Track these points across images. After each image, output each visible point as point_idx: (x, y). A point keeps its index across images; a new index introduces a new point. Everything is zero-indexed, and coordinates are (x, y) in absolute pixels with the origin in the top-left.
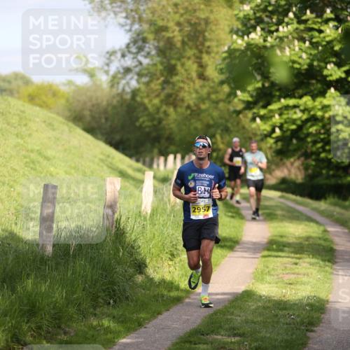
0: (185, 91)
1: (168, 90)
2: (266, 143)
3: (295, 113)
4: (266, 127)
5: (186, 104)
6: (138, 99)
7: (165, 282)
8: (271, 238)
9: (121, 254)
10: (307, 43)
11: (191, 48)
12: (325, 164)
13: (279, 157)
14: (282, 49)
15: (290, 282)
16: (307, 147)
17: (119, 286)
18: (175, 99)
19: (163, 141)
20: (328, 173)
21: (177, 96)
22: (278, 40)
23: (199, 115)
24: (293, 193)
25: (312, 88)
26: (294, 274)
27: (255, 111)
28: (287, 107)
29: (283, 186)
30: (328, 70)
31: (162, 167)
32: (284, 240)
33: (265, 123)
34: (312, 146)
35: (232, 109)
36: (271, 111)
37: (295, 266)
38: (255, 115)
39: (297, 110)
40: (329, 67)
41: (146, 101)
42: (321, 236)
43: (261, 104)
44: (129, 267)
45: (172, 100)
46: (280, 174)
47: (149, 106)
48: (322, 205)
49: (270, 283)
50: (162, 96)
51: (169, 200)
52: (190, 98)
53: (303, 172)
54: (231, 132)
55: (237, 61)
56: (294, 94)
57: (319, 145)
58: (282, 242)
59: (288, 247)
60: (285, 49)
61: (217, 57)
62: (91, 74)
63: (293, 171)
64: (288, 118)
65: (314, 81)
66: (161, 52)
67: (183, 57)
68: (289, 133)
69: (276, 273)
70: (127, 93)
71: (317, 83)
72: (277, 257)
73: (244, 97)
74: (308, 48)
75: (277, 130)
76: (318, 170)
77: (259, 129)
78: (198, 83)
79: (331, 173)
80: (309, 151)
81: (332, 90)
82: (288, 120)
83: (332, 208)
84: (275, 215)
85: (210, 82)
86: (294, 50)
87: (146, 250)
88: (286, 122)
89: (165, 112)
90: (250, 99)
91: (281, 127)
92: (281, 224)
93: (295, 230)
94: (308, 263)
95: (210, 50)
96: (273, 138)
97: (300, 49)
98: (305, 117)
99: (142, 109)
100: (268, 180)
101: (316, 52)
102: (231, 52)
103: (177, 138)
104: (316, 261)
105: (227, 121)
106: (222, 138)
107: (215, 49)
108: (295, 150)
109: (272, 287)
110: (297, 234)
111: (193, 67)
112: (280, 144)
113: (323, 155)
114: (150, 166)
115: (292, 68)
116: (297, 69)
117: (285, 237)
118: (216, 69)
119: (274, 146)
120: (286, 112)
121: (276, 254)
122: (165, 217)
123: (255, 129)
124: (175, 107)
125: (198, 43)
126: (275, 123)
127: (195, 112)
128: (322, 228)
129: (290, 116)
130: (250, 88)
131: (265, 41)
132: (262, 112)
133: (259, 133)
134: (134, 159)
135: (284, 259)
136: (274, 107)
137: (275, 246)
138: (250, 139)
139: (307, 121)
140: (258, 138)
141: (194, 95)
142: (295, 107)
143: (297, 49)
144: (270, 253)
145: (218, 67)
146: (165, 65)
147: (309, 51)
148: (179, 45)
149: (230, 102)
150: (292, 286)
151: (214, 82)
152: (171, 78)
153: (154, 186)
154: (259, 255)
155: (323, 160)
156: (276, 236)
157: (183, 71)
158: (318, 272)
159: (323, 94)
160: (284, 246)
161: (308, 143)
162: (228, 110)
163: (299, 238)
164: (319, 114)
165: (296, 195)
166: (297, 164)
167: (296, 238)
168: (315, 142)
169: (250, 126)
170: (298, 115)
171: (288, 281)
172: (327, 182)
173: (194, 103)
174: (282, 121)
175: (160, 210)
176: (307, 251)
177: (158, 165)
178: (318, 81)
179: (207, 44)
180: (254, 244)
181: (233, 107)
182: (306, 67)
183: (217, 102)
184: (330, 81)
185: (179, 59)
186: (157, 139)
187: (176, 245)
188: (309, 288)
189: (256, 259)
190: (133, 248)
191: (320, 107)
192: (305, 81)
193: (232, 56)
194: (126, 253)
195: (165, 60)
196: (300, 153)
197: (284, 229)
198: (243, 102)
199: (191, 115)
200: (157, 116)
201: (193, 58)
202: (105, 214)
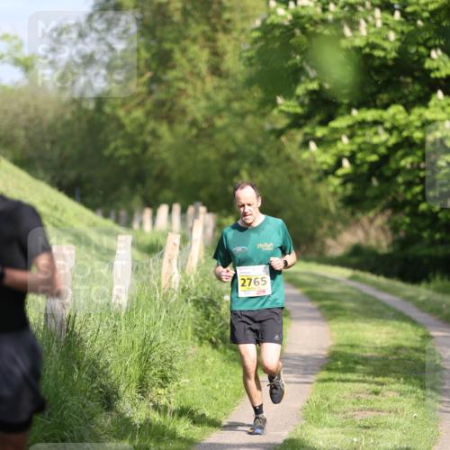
0: (188, 97)
1: (160, 94)
2: (328, 185)
3: (376, 133)
4: (326, 158)
5: (189, 118)
6: (107, 109)
7: (150, 425)
8: (333, 349)
9: (75, 377)
10: (397, 15)
11: (198, 22)
12: (428, 222)
13: (350, 209)
14: (354, 26)
15: (367, 424)
16: (397, 192)
17: (72, 432)
18: (170, 109)
19: (150, 182)
20: (431, 237)
21: (173, 104)
22: (346, 9)
23: (210, 136)
24: (373, 271)
25: (406, 91)
26: (372, 410)
27: (307, 129)
28: (362, 124)
29: (354, 260)
30: (433, 60)
31: (148, 226)
32: (357, 351)
33: (325, 152)
34: (405, 191)
35: (268, 126)
36: (336, 130)
37: (374, 397)
38: (308, 138)
39: (380, 129)
40: (434, 54)
41: (121, 113)
42: (418, 345)
43: (318, 118)
44: (89, 399)
45: (166, 111)
46: (349, 238)
47: (126, 121)
48: (422, 292)
49: (331, 427)
50: (149, 104)
51: (159, 284)
52: (196, 107)
53: (389, 234)
54: (267, 166)
55: (277, 44)
56: (375, 101)
57: (417, 189)
58: (352, 356)
59: (363, 365)
60: (358, 23)
61: (242, 37)
62: (26, 66)
63: (373, 232)
64: (364, 143)
65: (409, 80)
66: (147, 29)
67: (185, 38)
68: (365, 168)
69: (343, 408)
70: (88, 100)
71: (413, 83)
72: (343, 381)
73: (288, 106)
74: (399, 22)
75: (346, 163)
76: (415, 231)
77: (315, 162)
78: (211, 82)
79: (438, 236)
80: (400, 199)
81: (440, 94)
82: (363, 146)
83: (439, 297)
84: (341, 309)
85: (230, 80)
86: (375, 26)
87: (119, 370)
88: (360, 150)
89: (154, 133)
90: (299, 110)
91: (352, 158)
92: (351, 325)
93: (376, 335)
94: (397, 391)
95: (230, 26)
96: (338, 177)
97: (385, 24)
98: (393, 140)
99: (113, 125)
100: (329, 247)
101: (412, 28)
102: (267, 29)
103: (175, 176)
104: (411, 388)
105: (260, 147)
106: (251, 176)
107: (239, 25)
108: (377, 198)
109: (335, 433)
110: (378, 342)
111: (202, 56)
112: (349, 186)
113: (423, 207)
114: (128, 224)
115: (370, 56)
116: (379, 58)
117: (358, 346)
118: (240, 58)
119: (340, 190)
120: (360, 132)
121: (343, 376)
122: (153, 313)
123: (308, 161)
124: (171, 122)
125: (211, 14)
126: (342, 151)
127: (205, 132)
128: (421, 332)
129: (367, 139)
130: (300, 90)
131: (325, 10)
132: (320, 132)
133: (314, 167)
134: (100, 211)
135: (357, 384)
136: (340, 123)
137: (340, 363)
138: (300, 177)
139: (397, 147)
140: (314, 176)
141: (203, 103)
142: (376, 123)
143: (379, 23)
144: (332, 375)
145: (245, 55)
146: (154, 51)
147: (399, 28)
148: (177, 17)
149: (264, 115)
150: (370, 432)
151: (236, 80)
152: (164, 72)
153: (134, 260)
154: (312, 378)
155: (424, 215)
156: (340, 345)
157: (183, 61)
158: (414, 406)
159: (423, 100)
160: (356, 363)
161: (399, 185)
162: (262, 128)
163: (383, 348)
164: (418, 135)
165: (378, 275)
166: (380, 221)
167: (376, 348)
168: (409, 185)
169: (299, 156)
170: (381, 137)
171: (362, 423)
172: (432, 251)
173: (204, 116)
174: (354, 148)
175: (143, 301)
176: (394, 372)
177: (141, 224)
178: (415, 79)
179: (226, 16)
180: (305, 358)
181: (271, 123)
182: (394, 54)
183: (243, 115)
184: (436, 79)
185: (177, 41)
186: (140, 178)
187: (170, 361)
188: (398, 434)
189: (307, 385)
190: (97, 367)
191: (418, 124)
192: (395, 79)
193: (269, 36)
194: (84, 376)
195: (153, 43)
196: (384, 202)
197: (354, 334)
198: (288, 114)
199: (197, 136)
200: (140, 139)
201: (201, 40)
202: (49, 308)
